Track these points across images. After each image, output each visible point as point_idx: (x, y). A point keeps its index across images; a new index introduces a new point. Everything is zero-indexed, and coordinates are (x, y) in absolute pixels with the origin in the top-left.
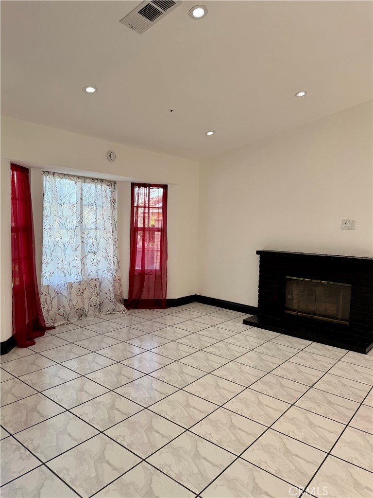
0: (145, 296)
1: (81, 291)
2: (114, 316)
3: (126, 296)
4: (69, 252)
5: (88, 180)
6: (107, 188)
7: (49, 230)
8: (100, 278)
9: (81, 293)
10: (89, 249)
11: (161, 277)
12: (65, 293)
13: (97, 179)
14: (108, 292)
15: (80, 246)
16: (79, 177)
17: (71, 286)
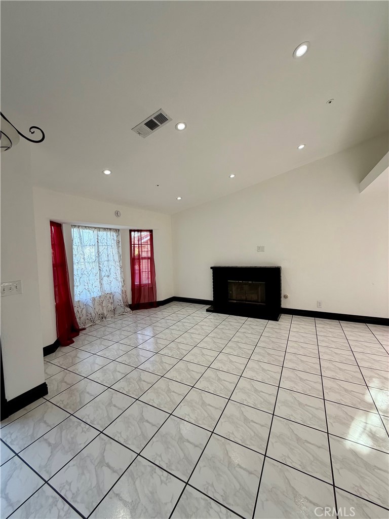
0: (142, 301)
1: (101, 302)
2: (124, 316)
3: (130, 302)
4: (91, 277)
5: (101, 230)
6: (114, 234)
7: (77, 264)
8: (113, 292)
9: (101, 304)
10: (104, 274)
11: (152, 288)
12: (91, 304)
13: (107, 229)
14: (119, 301)
15: (98, 273)
16: (95, 228)
17: (94, 299)
